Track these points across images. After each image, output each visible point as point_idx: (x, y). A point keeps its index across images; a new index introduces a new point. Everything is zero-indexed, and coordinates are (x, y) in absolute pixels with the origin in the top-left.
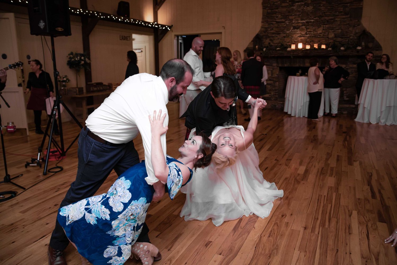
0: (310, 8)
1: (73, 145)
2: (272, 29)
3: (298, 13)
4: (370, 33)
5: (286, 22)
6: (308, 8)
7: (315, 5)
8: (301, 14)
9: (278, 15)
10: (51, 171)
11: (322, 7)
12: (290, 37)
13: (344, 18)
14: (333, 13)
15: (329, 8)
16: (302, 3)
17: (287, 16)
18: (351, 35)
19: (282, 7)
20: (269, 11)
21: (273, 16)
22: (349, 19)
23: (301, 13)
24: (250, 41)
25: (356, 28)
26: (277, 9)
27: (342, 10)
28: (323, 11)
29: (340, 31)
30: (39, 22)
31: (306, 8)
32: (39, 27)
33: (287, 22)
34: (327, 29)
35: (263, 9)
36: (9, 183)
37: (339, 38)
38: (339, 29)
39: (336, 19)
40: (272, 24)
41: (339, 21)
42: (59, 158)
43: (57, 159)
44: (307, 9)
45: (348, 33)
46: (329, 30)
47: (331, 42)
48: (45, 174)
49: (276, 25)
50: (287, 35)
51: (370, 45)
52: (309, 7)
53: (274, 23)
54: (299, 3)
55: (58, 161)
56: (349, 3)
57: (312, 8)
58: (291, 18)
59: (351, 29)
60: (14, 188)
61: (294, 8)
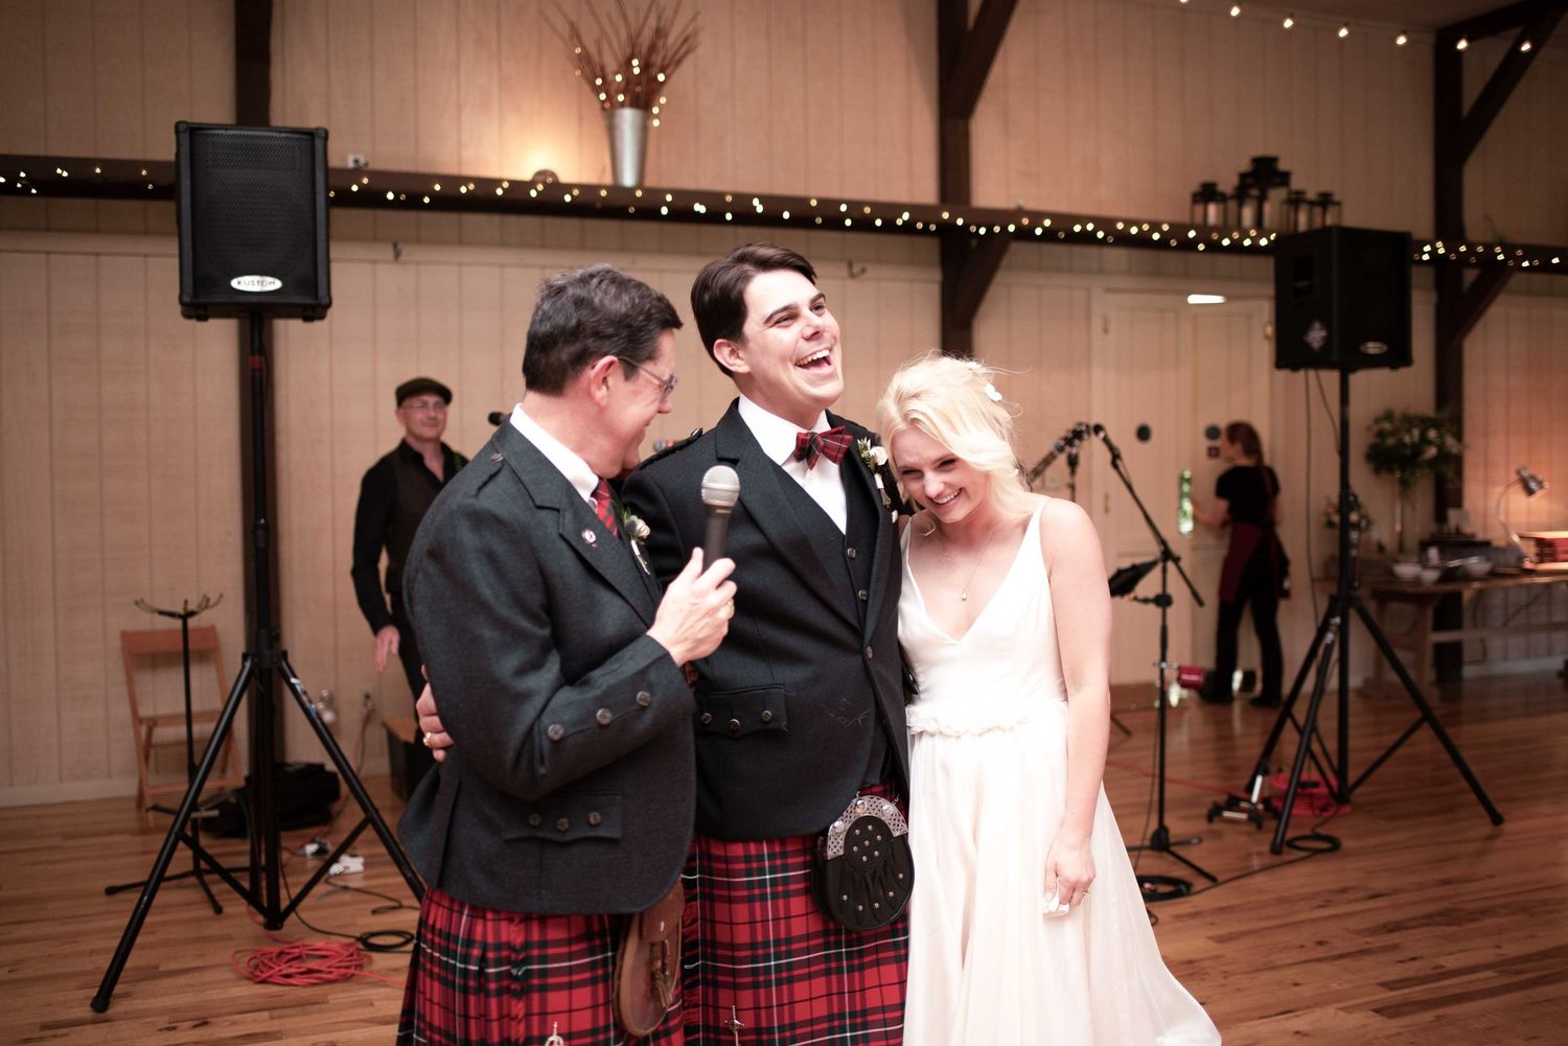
1: (1374, 776)
10: (1299, 843)
30: (1306, 328)
32: (1307, 346)
36: (1165, 854)
42: (1324, 809)
43: (1317, 812)
48: (1276, 850)
55: (1319, 820)
60: (1179, 872)
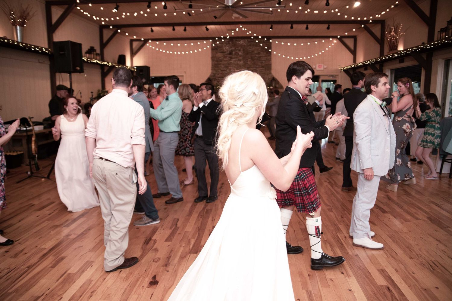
2: (218, 75)
4: (276, 79)
6: (240, 62)
7: (244, 61)
9: (221, 66)
13: (261, 70)
15: (253, 63)
16: (236, 59)
17: (227, 66)
19: (224, 60)
20: (216, 63)
22: (265, 70)
25: (269, 75)
26: (221, 61)
27: (260, 65)
33: (228, 70)
35: (212, 61)
39: (257, 70)
40: (218, 71)
49: (221, 72)
51: (277, 86)
53: (219, 70)
56: (264, 61)
58: (230, 68)
59: (266, 76)
61: (232, 62)
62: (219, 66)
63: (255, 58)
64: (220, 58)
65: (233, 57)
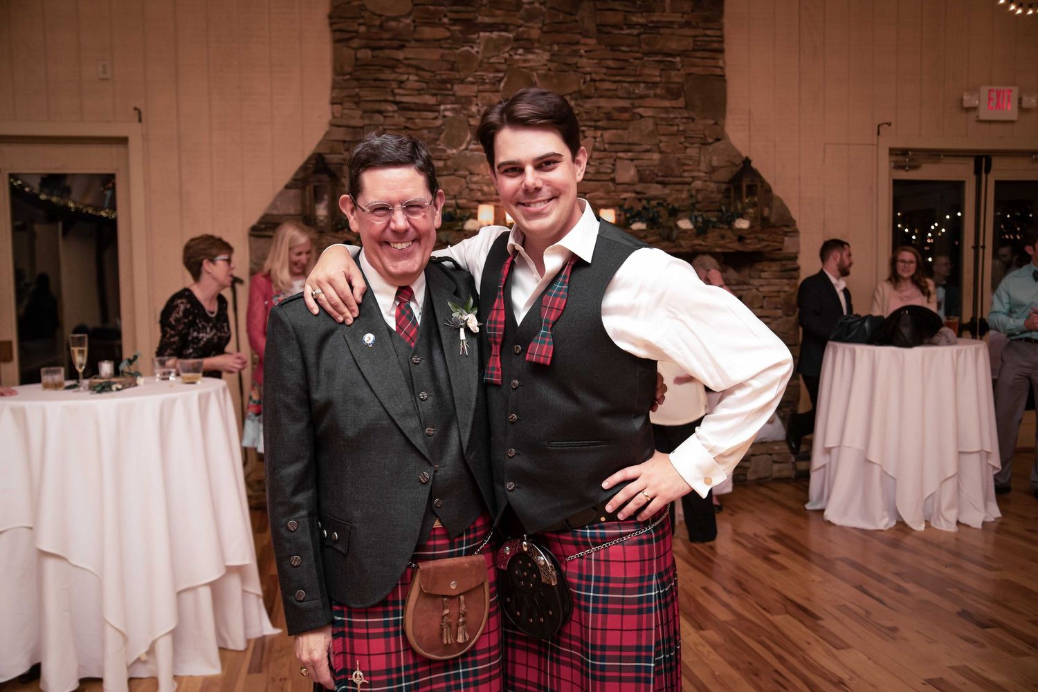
0: (539, 58)
3: (491, 75)
4: (756, 170)
5: (442, 107)
6: (530, 56)
7: (556, 47)
8: (505, 79)
9: (404, 77)
11: (584, 60)
12: (461, 173)
13: (666, 110)
14: (625, 85)
15: (611, 63)
16: (503, 34)
17: (445, 82)
18: (696, 174)
19: (417, 40)
20: (365, 54)
21: (382, 76)
22: (686, 115)
23: (502, 75)
24: (280, 186)
25: (710, 148)
26: (401, 47)
27: (658, 79)
28: (590, 73)
29: (656, 156)
31: (520, 55)
33: (447, 110)
34: (606, 146)
35: (337, 41)
37: (655, 185)
38: (648, 151)
39: (640, 110)
40: (380, 112)
41: (650, 117)
44: (525, 61)
45: (686, 168)
46: (616, 152)
47: (625, 199)
49: (400, 119)
50: (449, 163)
51: (768, 214)
52: (534, 53)
53: (390, 108)
54: (491, 32)
56: (678, 55)
57: (548, 60)
58: (459, 90)
59: (692, 152)
61: (474, 51)
62: (387, 75)
63: (628, 31)
64: (393, 24)
65: (487, 20)
